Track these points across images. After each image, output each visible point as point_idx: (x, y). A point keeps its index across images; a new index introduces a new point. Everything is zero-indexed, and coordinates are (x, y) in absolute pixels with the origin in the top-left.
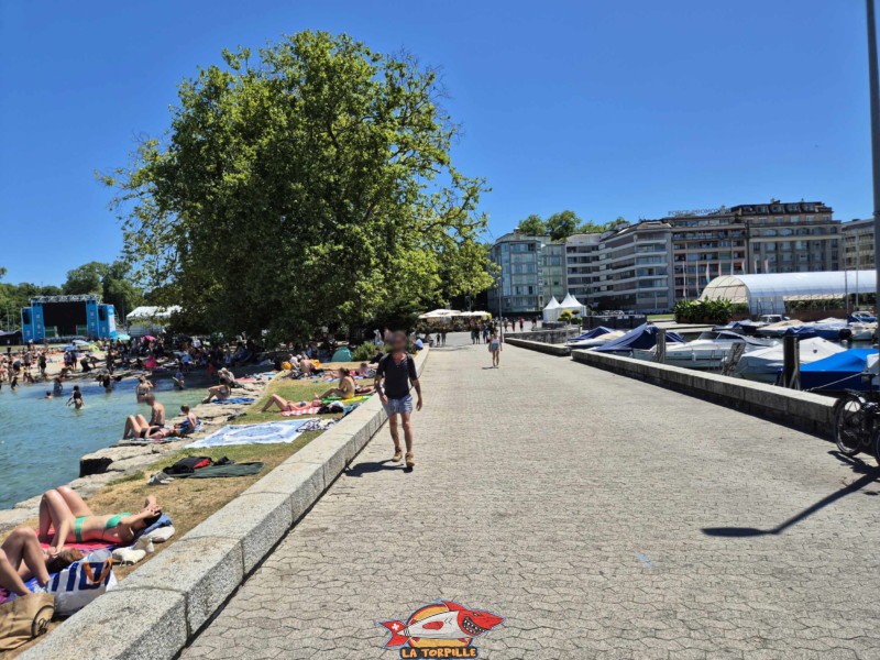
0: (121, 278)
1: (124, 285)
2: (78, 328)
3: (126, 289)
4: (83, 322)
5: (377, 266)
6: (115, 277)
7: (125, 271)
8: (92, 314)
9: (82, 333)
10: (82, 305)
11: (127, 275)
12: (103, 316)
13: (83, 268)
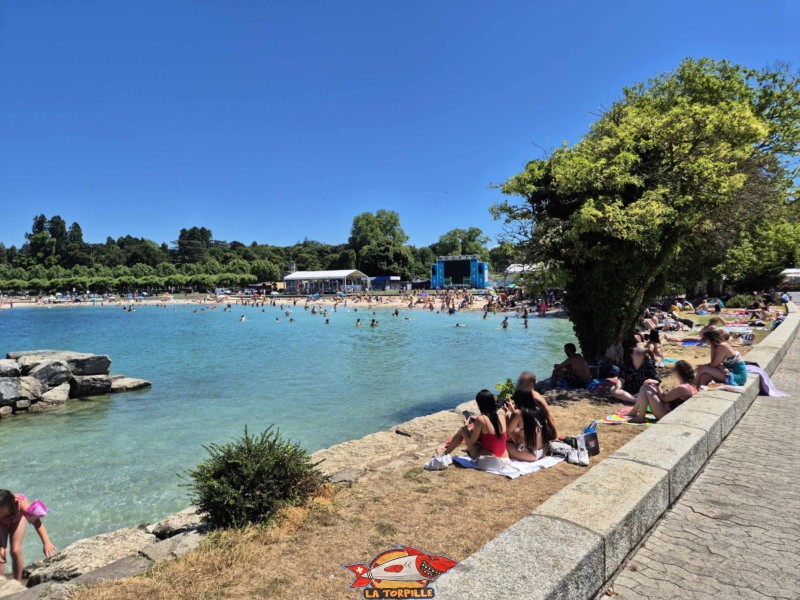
0: (474, 240)
1: (476, 246)
2: (465, 279)
3: (478, 249)
4: (468, 274)
5: (746, 237)
6: (470, 240)
7: (477, 235)
8: (474, 269)
9: (467, 282)
10: (468, 262)
11: (478, 238)
12: (481, 270)
13: (449, 234)
